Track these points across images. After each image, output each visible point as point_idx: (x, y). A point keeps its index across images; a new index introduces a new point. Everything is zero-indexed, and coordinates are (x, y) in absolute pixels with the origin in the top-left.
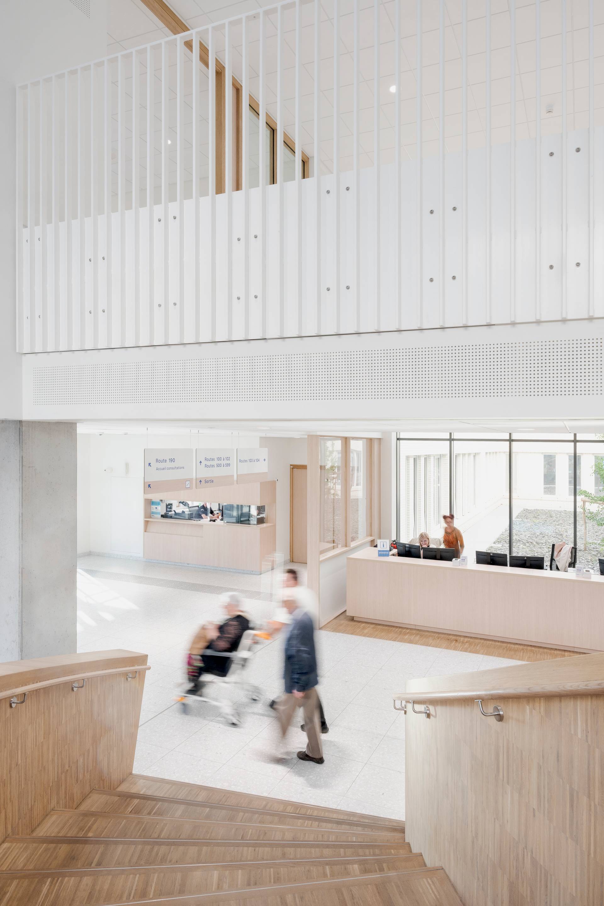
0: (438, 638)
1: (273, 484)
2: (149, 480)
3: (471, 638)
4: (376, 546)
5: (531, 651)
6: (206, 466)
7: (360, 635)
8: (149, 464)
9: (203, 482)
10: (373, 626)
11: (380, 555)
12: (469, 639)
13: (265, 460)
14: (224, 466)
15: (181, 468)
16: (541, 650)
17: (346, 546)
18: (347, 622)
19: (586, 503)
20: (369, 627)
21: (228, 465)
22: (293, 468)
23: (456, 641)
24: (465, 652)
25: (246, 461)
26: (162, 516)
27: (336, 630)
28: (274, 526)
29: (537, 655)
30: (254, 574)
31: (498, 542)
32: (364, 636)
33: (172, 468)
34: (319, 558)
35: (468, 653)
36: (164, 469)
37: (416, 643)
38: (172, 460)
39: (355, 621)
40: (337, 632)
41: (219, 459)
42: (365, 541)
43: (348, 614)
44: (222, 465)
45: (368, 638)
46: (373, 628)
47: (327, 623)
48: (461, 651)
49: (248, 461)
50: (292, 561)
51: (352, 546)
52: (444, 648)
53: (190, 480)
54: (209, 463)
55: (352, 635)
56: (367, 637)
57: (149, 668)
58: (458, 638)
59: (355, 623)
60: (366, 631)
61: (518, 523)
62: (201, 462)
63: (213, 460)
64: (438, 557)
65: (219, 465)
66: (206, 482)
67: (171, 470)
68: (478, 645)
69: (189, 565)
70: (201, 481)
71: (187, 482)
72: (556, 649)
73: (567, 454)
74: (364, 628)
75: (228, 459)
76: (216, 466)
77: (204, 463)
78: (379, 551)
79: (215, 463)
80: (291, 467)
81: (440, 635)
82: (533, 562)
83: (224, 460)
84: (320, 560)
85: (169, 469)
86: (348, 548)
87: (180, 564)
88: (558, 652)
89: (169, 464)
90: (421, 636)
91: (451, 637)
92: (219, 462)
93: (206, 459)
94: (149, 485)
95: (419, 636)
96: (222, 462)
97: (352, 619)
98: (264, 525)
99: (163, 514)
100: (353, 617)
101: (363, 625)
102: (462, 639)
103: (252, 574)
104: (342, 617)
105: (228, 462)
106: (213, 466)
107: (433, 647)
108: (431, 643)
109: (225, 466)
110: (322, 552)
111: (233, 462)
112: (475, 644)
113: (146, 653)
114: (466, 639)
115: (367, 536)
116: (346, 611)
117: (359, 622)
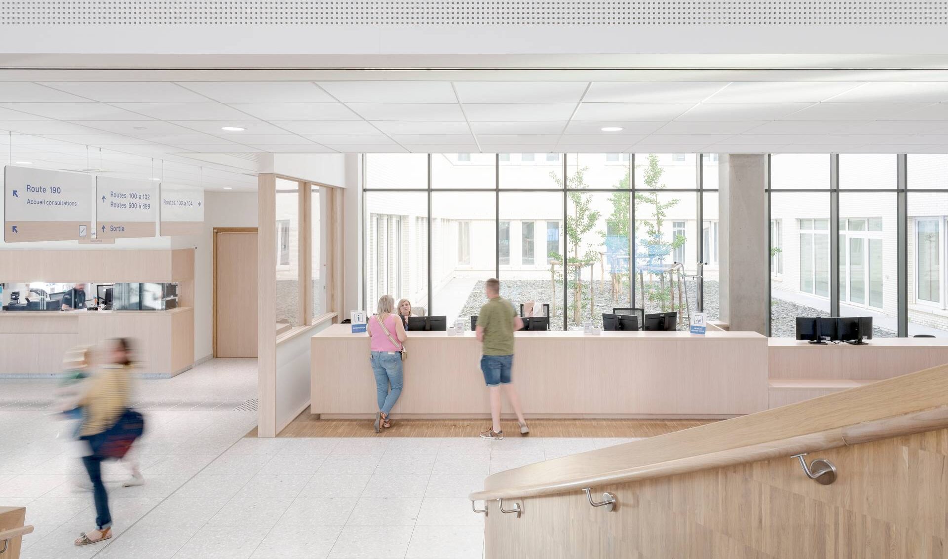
0: (433, 426)
1: (190, 254)
2: (13, 218)
3: (471, 420)
4: (348, 321)
5: (541, 424)
6: (112, 204)
7: (334, 436)
8: (15, 192)
9: (108, 228)
10: (347, 423)
11: (354, 331)
12: (469, 422)
13: (200, 204)
14: (140, 207)
15: (71, 204)
16: (551, 422)
17: (305, 324)
18: (311, 423)
19: (555, 266)
20: (342, 425)
21: (147, 206)
22: (217, 233)
23: (455, 426)
24: (470, 437)
25: (173, 203)
26: (6, 308)
27: (299, 434)
28: (192, 310)
29: (548, 429)
30: (162, 378)
31: (464, 315)
32: (340, 436)
33: (56, 203)
34: (276, 340)
35: (473, 438)
36: (41, 203)
37: (408, 436)
38: (55, 190)
39: (322, 420)
40: (300, 437)
41: (133, 196)
42: (324, 318)
43: (314, 411)
44: (138, 206)
45: (345, 439)
46: (349, 425)
47: (285, 428)
48: (464, 436)
49: (176, 203)
50: (215, 356)
51: (313, 324)
52: (444, 437)
53: (87, 225)
54: (117, 201)
55: (323, 438)
56: (344, 437)
57: (30, 530)
58: (455, 422)
59: (323, 423)
60: (340, 431)
61: (478, 295)
62: (104, 198)
63: (123, 196)
64: (427, 327)
65: (133, 206)
66: (113, 229)
67: (53, 206)
68: (481, 427)
69: (54, 376)
70: (104, 227)
71: (82, 228)
72: (565, 419)
73: (521, 220)
74: (336, 427)
75: (147, 197)
76: (128, 206)
77: (109, 199)
78: (353, 326)
79: (127, 201)
80: (215, 231)
81: (434, 422)
82: (536, 324)
83: (140, 198)
84: (278, 342)
85: (51, 203)
86: (308, 327)
87: (38, 376)
88: (568, 422)
89: (49, 196)
90: (412, 426)
91: (447, 422)
92: (133, 201)
93: (112, 194)
94: (14, 228)
95: (409, 427)
96: (138, 201)
97: (318, 417)
98: (176, 310)
99: (6, 304)
100: (320, 414)
101: (335, 423)
102: (461, 423)
103: (159, 378)
104: (302, 417)
105: (147, 202)
106: (123, 206)
107: (430, 437)
108: (427, 433)
109: (142, 207)
110: (279, 332)
111: (154, 202)
112: (478, 427)
113: (21, 505)
114: (466, 423)
115: (328, 312)
116: (310, 405)
117: (328, 420)
